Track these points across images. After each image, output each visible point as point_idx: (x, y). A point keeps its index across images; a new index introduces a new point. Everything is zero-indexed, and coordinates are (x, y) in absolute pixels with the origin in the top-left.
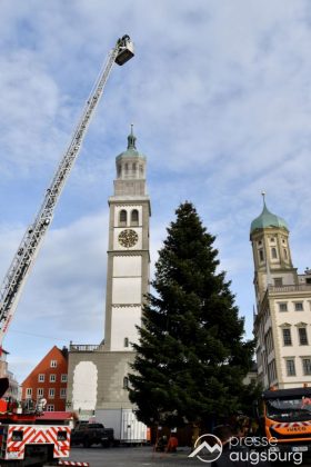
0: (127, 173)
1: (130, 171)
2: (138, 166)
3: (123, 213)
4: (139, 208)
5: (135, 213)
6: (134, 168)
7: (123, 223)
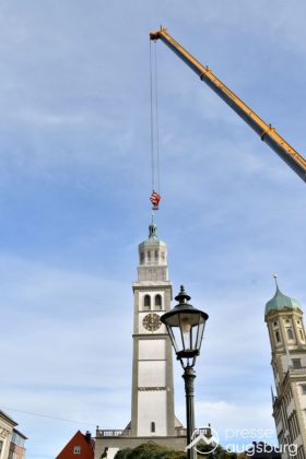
0: (149, 260)
1: (153, 259)
2: (160, 254)
3: (147, 298)
4: (162, 293)
5: (158, 298)
6: (156, 255)
7: (147, 308)
